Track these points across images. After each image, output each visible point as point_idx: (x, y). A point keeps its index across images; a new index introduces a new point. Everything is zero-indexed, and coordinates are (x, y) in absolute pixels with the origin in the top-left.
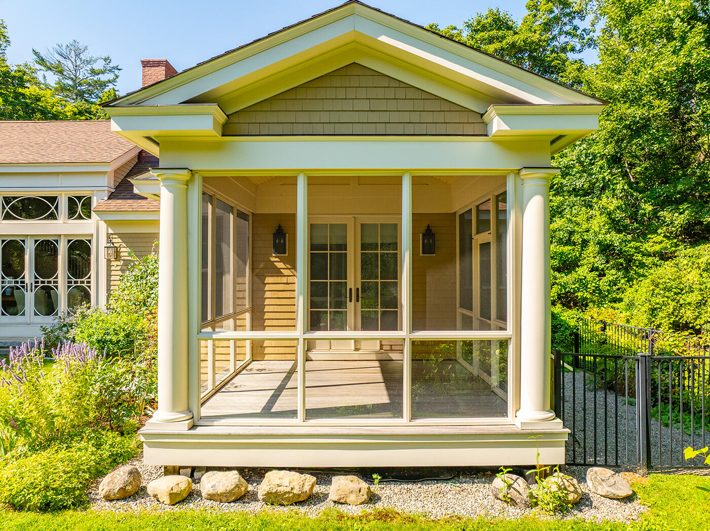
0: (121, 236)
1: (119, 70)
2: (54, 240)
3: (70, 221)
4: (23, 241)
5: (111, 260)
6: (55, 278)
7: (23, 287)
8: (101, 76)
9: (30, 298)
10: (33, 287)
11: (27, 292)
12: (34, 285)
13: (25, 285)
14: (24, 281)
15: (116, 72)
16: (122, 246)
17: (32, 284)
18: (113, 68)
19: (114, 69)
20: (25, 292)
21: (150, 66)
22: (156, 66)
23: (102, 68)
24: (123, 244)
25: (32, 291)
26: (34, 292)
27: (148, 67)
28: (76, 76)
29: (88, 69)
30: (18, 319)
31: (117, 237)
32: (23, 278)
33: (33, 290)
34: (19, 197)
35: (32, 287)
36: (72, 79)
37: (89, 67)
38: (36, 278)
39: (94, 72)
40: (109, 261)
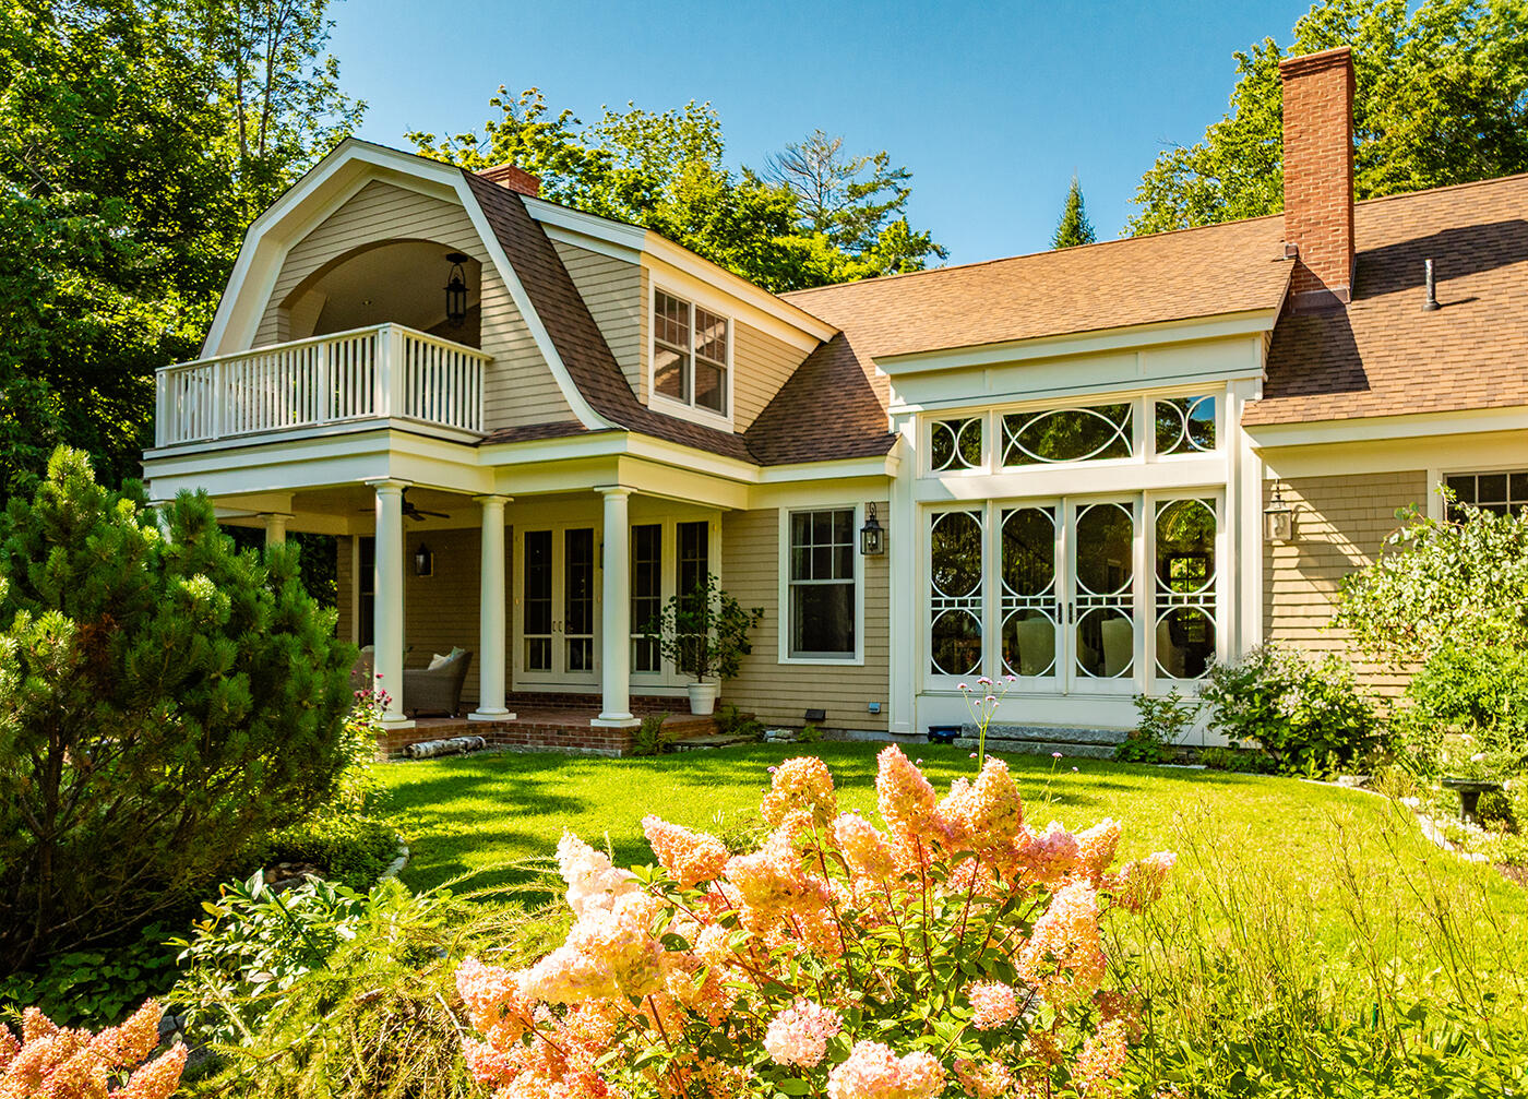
0: (1298, 484)
1: (906, 177)
2: (1123, 505)
3: (1163, 458)
4: (1051, 511)
5: (1274, 543)
6: (1124, 592)
7: (1051, 612)
8: (870, 197)
9: (1066, 637)
10: (1075, 613)
11: (1060, 622)
12: (1075, 607)
13: (1056, 607)
14: (1053, 600)
15: (900, 183)
16: (1301, 509)
17: (1071, 605)
18: (893, 176)
19: (896, 178)
20: (1056, 625)
21: (1303, 75)
22: (1322, 71)
23: (872, 179)
24: (1306, 504)
25: (1071, 621)
26: (1076, 624)
27: (1298, 76)
28: (819, 207)
29: (845, 188)
30: (1040, 683)
31: (1288, 487)
32: (1051, 592)
33: (1075, 619)
34: (1038, 414)
35: (1071, 613)
36: (813, 214)
37: (847, 182)
38: (1080, 591)
39: (856, 192)
40: (1268, 546)
